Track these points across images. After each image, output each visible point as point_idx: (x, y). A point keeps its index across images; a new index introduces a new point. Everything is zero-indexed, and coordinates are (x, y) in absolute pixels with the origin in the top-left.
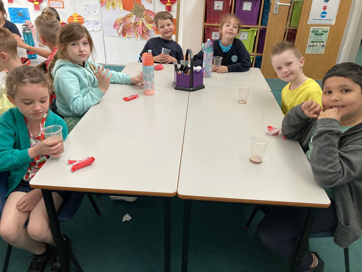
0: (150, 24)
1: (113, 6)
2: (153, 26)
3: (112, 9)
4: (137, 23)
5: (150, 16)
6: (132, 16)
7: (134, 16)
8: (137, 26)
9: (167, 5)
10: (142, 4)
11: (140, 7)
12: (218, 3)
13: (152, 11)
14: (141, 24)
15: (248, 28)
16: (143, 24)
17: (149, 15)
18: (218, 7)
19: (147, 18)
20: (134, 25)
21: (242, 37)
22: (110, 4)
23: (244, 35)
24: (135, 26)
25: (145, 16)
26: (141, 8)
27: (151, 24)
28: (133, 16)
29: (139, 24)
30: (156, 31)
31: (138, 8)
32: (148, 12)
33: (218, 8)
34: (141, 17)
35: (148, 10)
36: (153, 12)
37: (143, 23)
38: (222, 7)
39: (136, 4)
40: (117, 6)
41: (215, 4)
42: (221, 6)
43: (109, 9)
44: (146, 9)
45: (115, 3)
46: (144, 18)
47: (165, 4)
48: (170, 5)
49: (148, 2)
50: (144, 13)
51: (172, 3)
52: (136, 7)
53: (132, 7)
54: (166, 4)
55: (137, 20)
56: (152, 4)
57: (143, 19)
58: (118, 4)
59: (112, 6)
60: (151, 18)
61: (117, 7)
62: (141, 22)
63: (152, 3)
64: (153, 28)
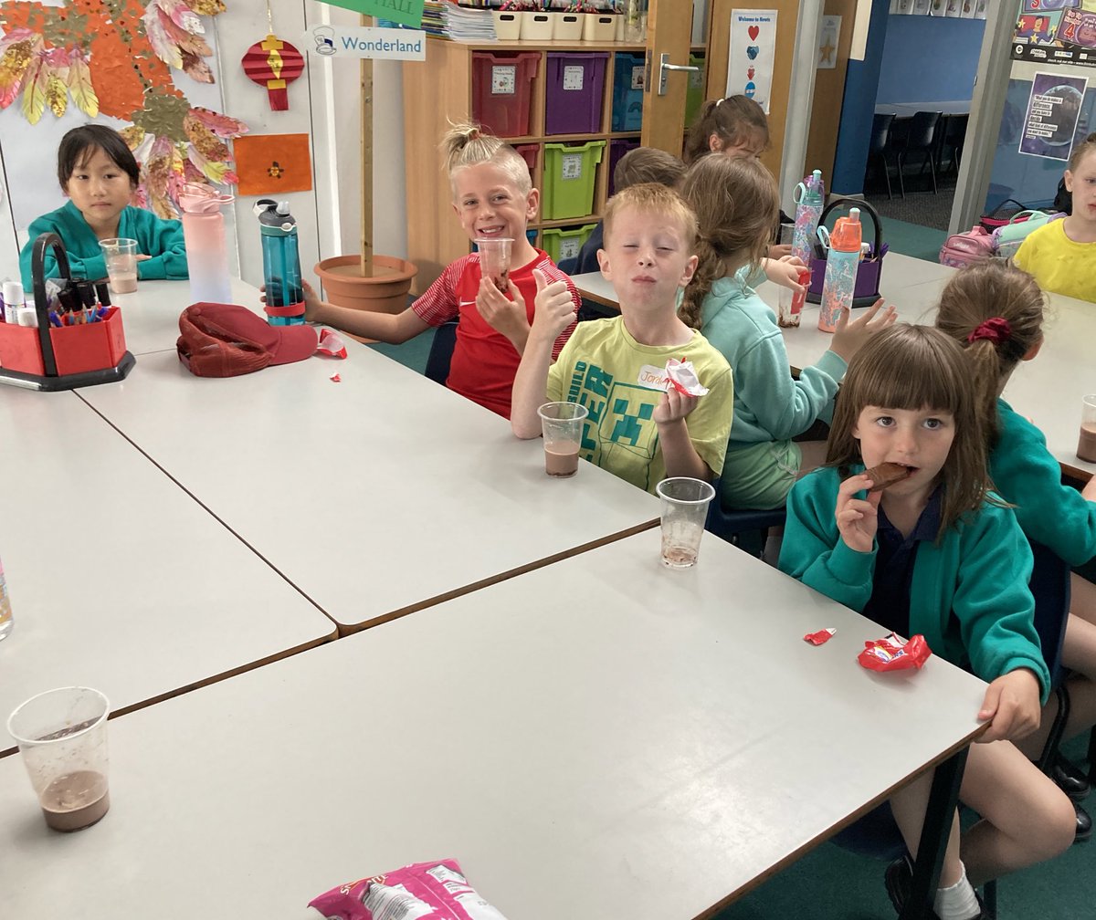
0: (214, 160)
1: (54, 102)
2: (226, 167)
3: (50, 115)
4: (161, 162)
5: (213, 131)
6: (139, 139)
7: (149, 135)
8: (165, 176)
9: (272, 85)
10: (176, 90)
11: (170, 99)
12: (503, 72)
13: (219, 112)
14: (179, 166)
15: (582, 143)
16: (187, 162)
17: (207, 129)
18: (501, 84)
19: (202, 141)
20: (153, 171)
21: (569, 172)
22: (40, 93)
23: (573, 164)
24: (154, 177)
25: (193, 135)
26: (173, 103)
27: (219, 164)
28: (141, 135)
29: (169, 168)
30: (239, 188)
31: (162, 106)
32: (201, 118)
33: (503, 88)
34: (176, 141)
35: (204, 110)
36: (222, 117)
37: (188, 159)
38: (513, 85)
39: (150, 91)
40: (70, 102)
41: (494, 75)
42: (510, 81)
43: (37, 114)
44: (193, 108)
45: (59, 91)
46: (189, 144)
47: (263, 82)
48: (282, 85)
49: (198, 81)
50: (187, 122)
51: (289, 80)
52: (154, 102)
53: (135, 103)
54: (266, 85)
55: (163, 153)
56: (216, 85)
57: (186, 145)
58: (74, 94)
59: (49, 104)
60: (215, 141)
61: (70, 105)
62: (178, 157)
63: (213, 82)
64: (227, 175)
